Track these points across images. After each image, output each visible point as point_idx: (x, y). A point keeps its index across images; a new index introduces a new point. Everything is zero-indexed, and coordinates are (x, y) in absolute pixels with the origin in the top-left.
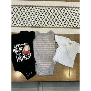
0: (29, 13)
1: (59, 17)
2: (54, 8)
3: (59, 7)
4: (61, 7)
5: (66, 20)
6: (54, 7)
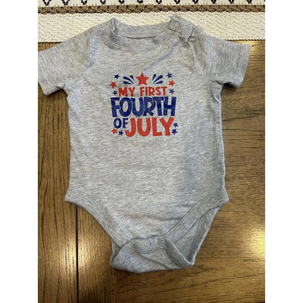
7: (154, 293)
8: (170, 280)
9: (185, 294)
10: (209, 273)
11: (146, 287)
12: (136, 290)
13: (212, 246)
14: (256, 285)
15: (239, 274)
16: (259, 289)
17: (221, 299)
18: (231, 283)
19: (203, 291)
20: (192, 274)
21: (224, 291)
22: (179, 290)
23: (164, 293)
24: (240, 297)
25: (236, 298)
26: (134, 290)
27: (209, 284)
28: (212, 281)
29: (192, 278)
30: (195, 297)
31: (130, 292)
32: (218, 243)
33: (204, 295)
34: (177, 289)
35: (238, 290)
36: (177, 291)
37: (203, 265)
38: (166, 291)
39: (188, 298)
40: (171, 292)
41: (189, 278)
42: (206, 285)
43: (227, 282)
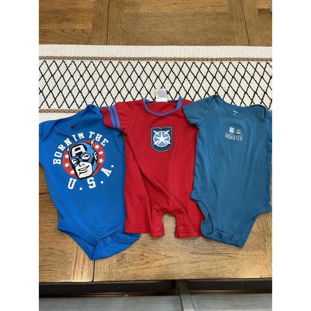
0: (149, 77)
1: (235, 85)
2: (217, 63)
3: (230, 59)
4: (235, 59)
5: (255, 93)
6: (217, 60)
7: (138, 269)
8: (147, 262)
9: (155, 271)
10: (170, 259)
11: (133, 266)
12: (127, 267)
13: (172, 244)
14: (197, 268)
15: (187, 261)
16: (199, 270)
17: (176, 275)
18: (182, 266)
19: (165, 269)
20: (160, 260)
21: (178, 270)
22: (152, 269)
23: (143, 270)
24: (187, 275)
25: (185, 275)
26: (126, 267)
27: (169, 266)
28: (171, 264)
29: (159, 262)
30: (161, 273)
31: (123, 268)
32: (176, 242)
33: (166, 272)
34: (151, 268)
35: (186, 270)
36: (151, 269)
37: (166, 255)
38: (144, 269)
39: (157, 273)
40: (147, 269)
41: (158, 262)
42: (167, 266)
43: (180, 265)
